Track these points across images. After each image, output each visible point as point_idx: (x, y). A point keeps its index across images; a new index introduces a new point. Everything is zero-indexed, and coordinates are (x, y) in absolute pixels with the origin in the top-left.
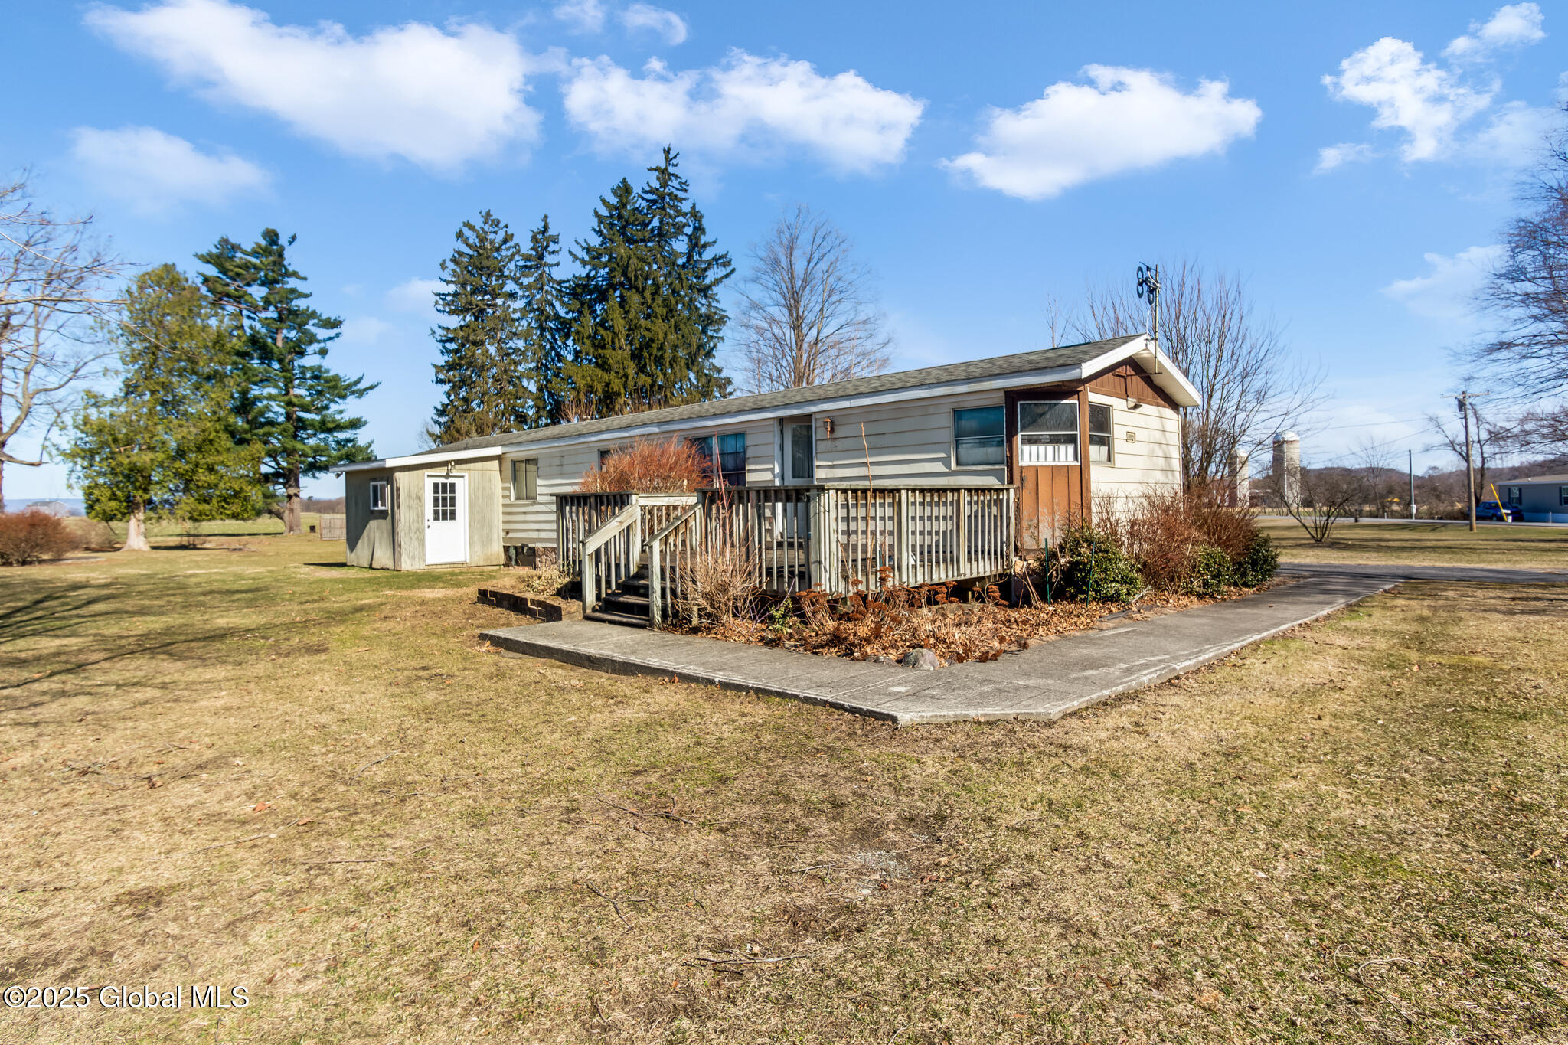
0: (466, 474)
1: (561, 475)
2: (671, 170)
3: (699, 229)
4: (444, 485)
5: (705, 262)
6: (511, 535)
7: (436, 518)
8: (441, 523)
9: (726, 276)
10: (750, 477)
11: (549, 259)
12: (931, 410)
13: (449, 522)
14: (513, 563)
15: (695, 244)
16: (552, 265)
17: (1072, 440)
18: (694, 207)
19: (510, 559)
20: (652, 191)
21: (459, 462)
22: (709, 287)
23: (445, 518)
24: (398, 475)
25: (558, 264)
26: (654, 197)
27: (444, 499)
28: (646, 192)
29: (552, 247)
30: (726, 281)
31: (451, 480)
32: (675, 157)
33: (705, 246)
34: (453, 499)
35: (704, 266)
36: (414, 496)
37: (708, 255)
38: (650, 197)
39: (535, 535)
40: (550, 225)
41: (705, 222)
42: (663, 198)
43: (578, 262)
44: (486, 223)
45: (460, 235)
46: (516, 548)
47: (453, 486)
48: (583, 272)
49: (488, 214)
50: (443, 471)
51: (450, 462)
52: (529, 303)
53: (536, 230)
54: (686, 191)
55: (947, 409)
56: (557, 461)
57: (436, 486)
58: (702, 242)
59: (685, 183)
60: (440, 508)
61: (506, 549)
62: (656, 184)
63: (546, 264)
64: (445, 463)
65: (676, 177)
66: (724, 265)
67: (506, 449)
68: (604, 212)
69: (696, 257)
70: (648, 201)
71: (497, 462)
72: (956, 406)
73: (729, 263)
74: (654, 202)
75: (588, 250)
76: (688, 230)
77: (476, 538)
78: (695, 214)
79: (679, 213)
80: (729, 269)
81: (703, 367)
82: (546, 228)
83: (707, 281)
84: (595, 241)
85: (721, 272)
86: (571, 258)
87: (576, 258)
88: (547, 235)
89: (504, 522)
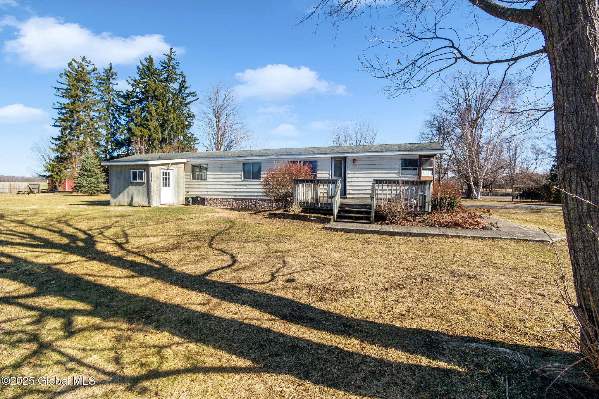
0: (174, 169)
1: (221, 171)
2: (173, 56)
3: (184, 81)
4: (166, 173)
5: (186, 94)
6: (189, 193)
7: (163, 186)
8: (165, 187)
9: (195, 100)
10: (318, 175)
11: (111, 81)
12: (393, 159)
13: (167, 187)
14: (191, 204)
15: (183, 86)
16: (114, 84)
17: (431, 169)
18: (182, 72)
19: (189, 202)
20: (165, 63)
21: (173, 164)
22: (188, 104)
23: (166, 186)
24: (151, 168)
25: (117, 84)
26: (166, 66)
27: (166, 178)
28: (163, 63)
29: (114, 77)
30: (194, 102)
31: (168, 171)
32: (175, 52)
33: (187, 88)
34: (169, 178)
35: (185, 95)
36: (157, 177)
37: (187, 91)
38: (164, 65)
39: (206, 193)
40: (113, 68)
41: (186, 79)
42: (169, 67)
43: (130, 85)
44: (83, 61)
45: (70, 64)
46: (192, 198)
47: (169, 173)
48: (131, 89)
49: (84, 57)
50: (166, 167)
51: (170, 164)
52: (102, 98)
53: (106, 69)
54: (178, 66)
55: (399, 158)
56: (220, 166)
57: (163, 172)
58: (185, 86)
59: (178, 63)
60: (165, 182)
61: (187, 199)
62: (167, 61)
63: (111, 83)
64: (168, 164)
65: (175, 60)
66: (194, 96)
67: (188, 160)
68: (141, 67)
69: (183, 91)
70: (163, 67)
71: (183, 165)
72: (401, 158)
73: (196, 96)
74: (165, 68)
75: (135, 81)
76: (179, 81)
77: (177, 194)
78: (182, 74)
79: (175, 74)
80: (196, 98)
81: (186, 133)
82: (111, 68)
83: (188, 101)
84: (138, 78)
85: (193, 98)
86: (127, 83)
87: (129, 83)
88: (112, 71)
89: (185, 188)
